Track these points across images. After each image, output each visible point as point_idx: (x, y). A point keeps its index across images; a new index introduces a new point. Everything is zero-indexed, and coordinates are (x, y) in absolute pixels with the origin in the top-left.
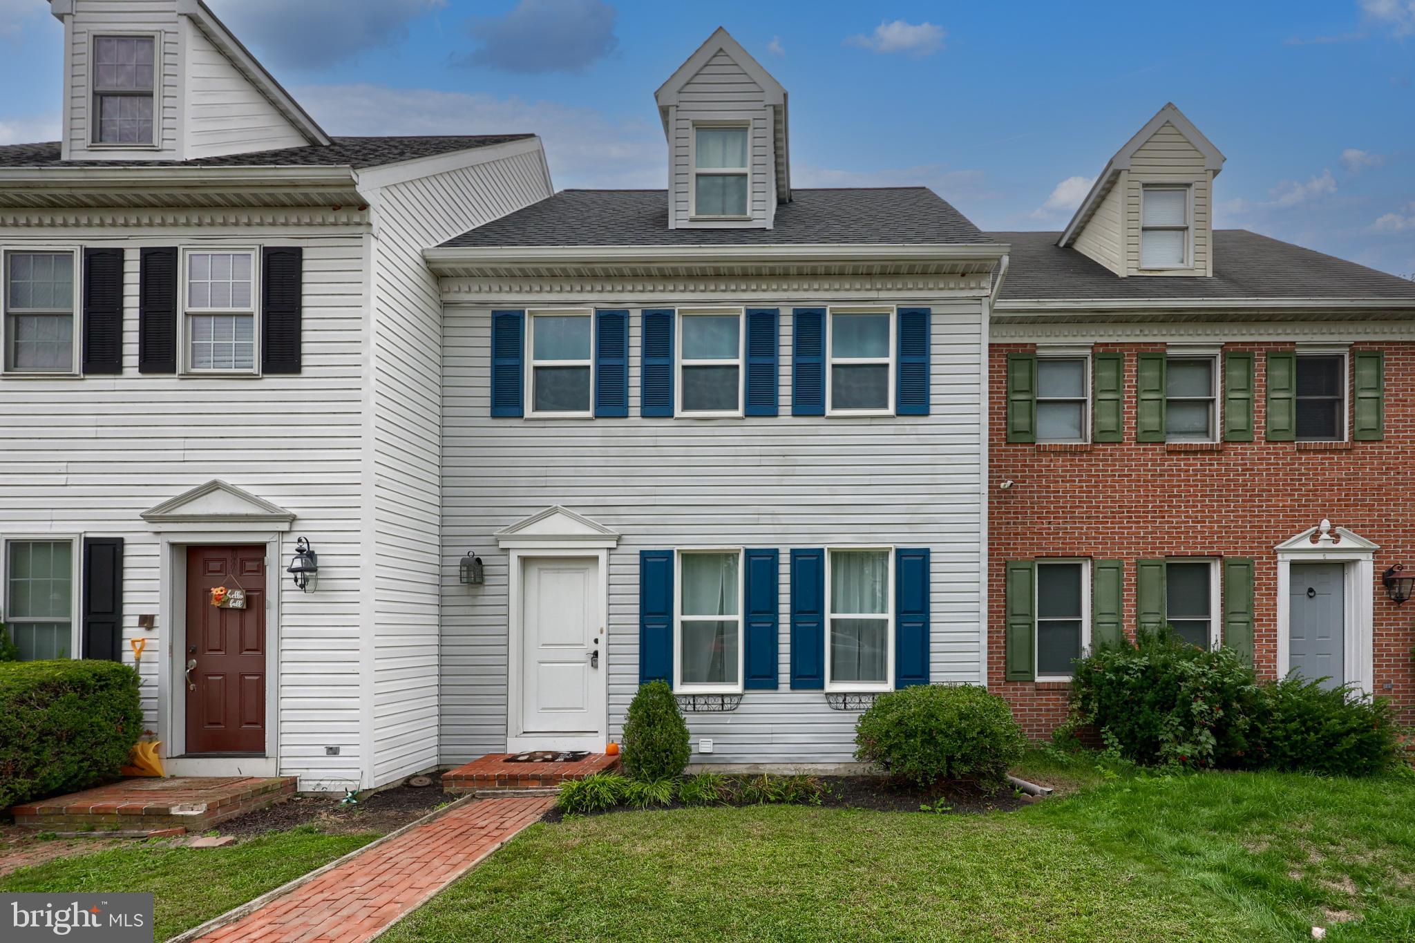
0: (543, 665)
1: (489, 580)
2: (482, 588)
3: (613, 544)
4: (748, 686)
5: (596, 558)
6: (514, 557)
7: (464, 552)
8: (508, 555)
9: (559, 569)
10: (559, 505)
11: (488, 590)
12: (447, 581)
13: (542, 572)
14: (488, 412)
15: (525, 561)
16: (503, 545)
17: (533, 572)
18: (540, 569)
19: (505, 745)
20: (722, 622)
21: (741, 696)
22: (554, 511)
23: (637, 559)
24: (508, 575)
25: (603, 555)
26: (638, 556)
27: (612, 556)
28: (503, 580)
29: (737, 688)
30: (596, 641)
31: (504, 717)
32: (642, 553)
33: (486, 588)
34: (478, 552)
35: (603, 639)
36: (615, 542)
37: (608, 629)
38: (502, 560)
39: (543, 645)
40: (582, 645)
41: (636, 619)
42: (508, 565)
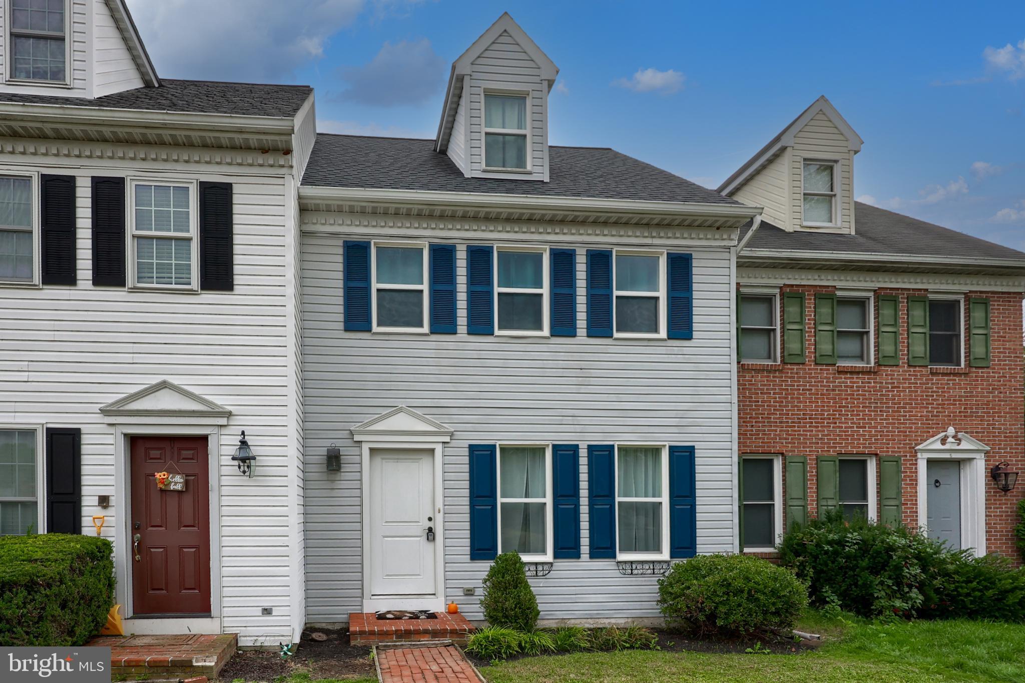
0: (386, 539)
1: (345, 468)
2: (339, 474)
3: (447, 439)
4: (556, 556)
5: (432, 451)
6: (365, 448)
7: (328, 443)
8: (361, 447)
9: (398, 459)
10: (404, 406)
11: (344, 476)
12: (310, 468)
13: (384, 461)
14: (341, 326)
15: (372, 450)
16: (357, 438)
17: (378, 460)
18: (383, 459)
19: (362, 605)
20: (526, 504)
21: (551, 564)
22: (400, 410)
23: (466, 452)
24: (361, 463)
25: (439, 449)
26: (467, 449)
27: (446, 449)
28: (356, 468)
29: (549, 557)
30: (430, 519)
31: (360, 582)
32: (471, 447)
33: (342, 474)
34: (338, 443)
35: (439, 518)
36: (449, 437)
37: (444, 509)
38: (355, 451)
39: (386, 522)
40: (418, 522)
41: (466, 501)
42: (361, 455)
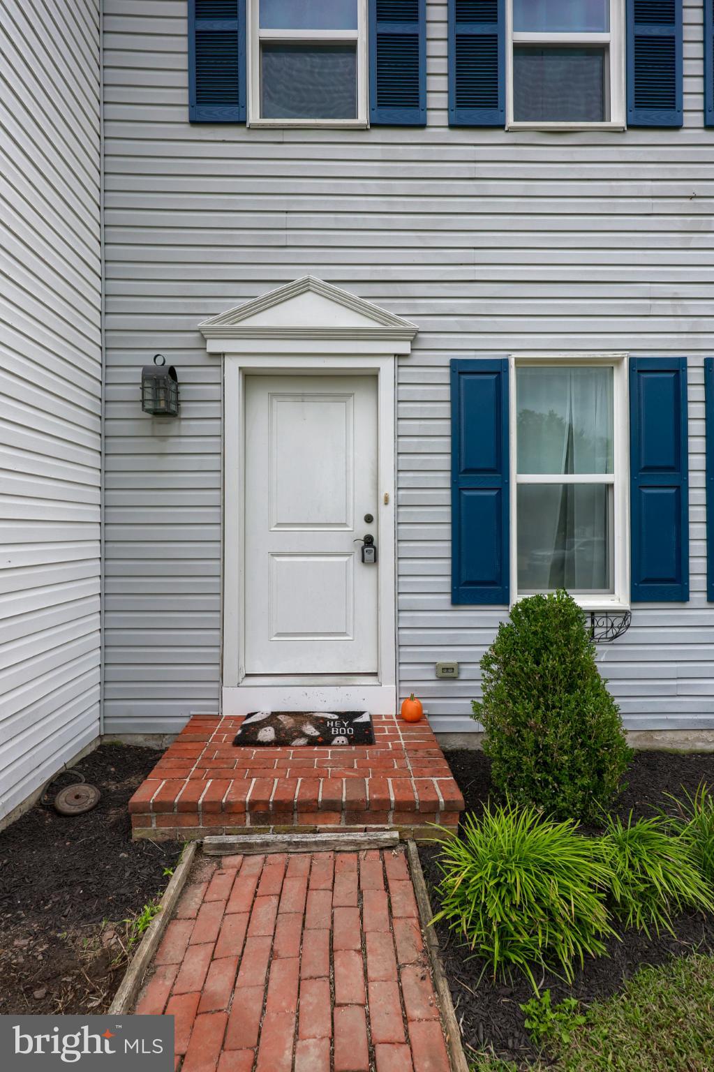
0: (278, 559)
1: (188, 410)
2: (177, 423)
3: (404, 348)
4: (636, 597)
5: (371, 377)
6: (232, 369)
7: (147, 359)
8: (221, 366)
9: (303, 395)
10: (312, 276)
11: (186, 427)
12: (116, 410)
13: (274, 401)
14: (183, 114)
15: (250, 377)
16: (213, 346)
17: (261, 399)
18: (273, 395)
19: (220, 699)
20: (567, 487)
21: (625, 614)
22: (305, 287)
23: (444, 375)
24: (222, 401)
25: (387, 369)
26: (447, 371)
27: (402, 370)
28: (212, 410)
29: (619, 598)
30: (369, 519)
31: (216, 650)
32: (454, 364)
33: (183, 423)
34: (172, 359)
35: (386, 516)
36: (409, 344)
37: (396, 496)
38: (211, 374)
39: (279, 525)
40: (345, 525)
41: (444, 480)
42: (222, 384)
